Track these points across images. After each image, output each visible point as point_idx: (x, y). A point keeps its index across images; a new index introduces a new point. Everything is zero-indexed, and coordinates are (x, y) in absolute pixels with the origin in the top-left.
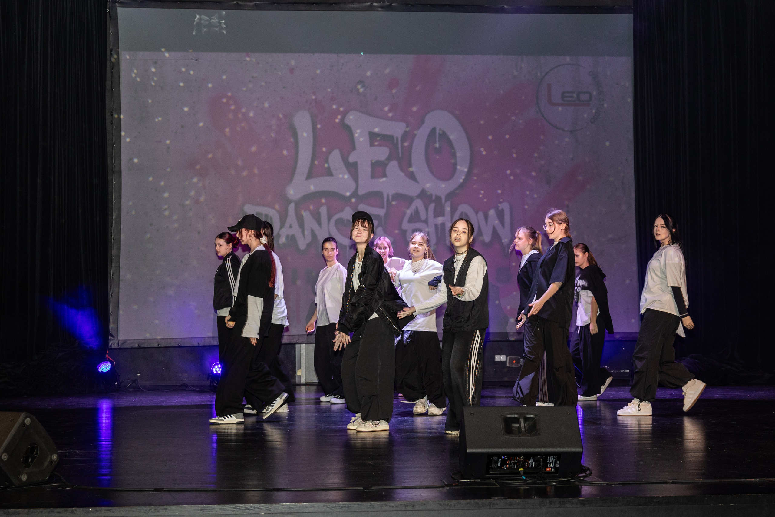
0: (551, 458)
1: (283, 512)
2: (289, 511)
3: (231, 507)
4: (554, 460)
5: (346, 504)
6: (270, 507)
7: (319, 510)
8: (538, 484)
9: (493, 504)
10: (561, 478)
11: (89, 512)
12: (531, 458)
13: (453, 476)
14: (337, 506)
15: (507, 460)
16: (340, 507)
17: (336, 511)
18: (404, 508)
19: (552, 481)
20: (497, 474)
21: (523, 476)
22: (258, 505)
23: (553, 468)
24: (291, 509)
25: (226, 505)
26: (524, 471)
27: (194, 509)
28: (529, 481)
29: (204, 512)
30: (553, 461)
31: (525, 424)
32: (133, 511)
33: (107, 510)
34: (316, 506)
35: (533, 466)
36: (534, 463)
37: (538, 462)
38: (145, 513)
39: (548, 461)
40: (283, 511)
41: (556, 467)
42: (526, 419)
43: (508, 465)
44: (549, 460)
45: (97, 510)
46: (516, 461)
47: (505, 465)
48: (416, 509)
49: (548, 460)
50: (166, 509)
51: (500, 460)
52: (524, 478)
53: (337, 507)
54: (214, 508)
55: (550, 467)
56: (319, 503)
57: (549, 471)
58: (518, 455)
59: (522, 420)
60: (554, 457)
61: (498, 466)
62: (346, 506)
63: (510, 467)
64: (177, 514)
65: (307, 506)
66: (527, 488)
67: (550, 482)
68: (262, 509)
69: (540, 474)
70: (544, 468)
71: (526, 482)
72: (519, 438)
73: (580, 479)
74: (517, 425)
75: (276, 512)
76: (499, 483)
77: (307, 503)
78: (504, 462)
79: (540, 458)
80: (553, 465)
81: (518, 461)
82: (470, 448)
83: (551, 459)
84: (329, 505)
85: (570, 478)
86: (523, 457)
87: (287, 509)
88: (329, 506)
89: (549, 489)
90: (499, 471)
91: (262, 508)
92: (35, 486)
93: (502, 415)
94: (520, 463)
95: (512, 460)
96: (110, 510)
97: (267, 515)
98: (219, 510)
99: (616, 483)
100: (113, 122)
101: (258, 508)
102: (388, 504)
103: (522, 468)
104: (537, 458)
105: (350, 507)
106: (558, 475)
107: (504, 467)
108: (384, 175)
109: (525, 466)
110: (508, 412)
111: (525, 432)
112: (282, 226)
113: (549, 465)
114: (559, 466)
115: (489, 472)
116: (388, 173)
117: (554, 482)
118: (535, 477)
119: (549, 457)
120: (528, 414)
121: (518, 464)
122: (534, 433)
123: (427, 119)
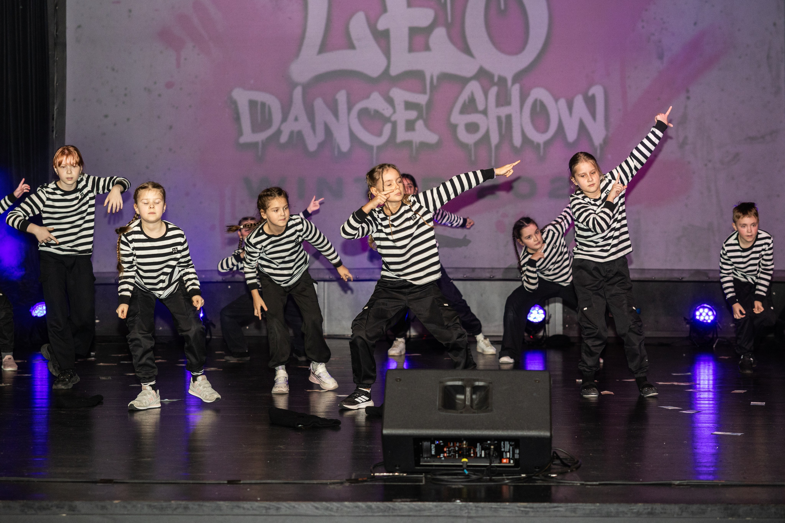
0: (506, 445)
4: (511, 448)
10: (523, 474)
12: (478, 444)
15: (444, 446)
18: (264, 512)
20: (432, 465)
21: (466, 470)
23: (512, 459)
26: (469, 462)
28: (474, 477)
30: (509, 449)
31: (474, 396)
35: (483, 455)
36: (483, 452)
37: (489, 451)
39: (502, 449)
41: (515, 457)
42: (474, 388)
43: (446, 453)
44: (504, 447)
46: (457, 449)
47: (442, 453)
48: (281, 513)
49: (502, 447)
51: (433, 446)
52: (466, 472)
55: (507, 458)
57: (505, 463)
59: (468, 390)
60: (511, 443)
61: (432, 456)
66: (461, 486)
70: (498, 459)
71: (468, 478)
72: (462, 415)
74: (461, 397)
78: (439, 450)
79: (490, 445)
80: (511, 455)
81: (460, 448)
82: (389, 428)
83: (507, 446)
86: (465, 443)
90: (434, 462)
94: (463, 450)
95: (451, 447)
103: (466, 458)
104: (486, 444)
106: (519, 468)
107: (442, 456)
108: (427, 48)
109: (470, 454)
110: (450, 378)
111: (470, 407)
112: (284, 119)
113: (504, 453)
114: (519, 456)
115: (420, 462)
116: (431, 45)
117: (508, 479)
118: (484, 470)
119: (502, 443)
120: (478, 380)
121: (460, 452)
122: (485, 408)
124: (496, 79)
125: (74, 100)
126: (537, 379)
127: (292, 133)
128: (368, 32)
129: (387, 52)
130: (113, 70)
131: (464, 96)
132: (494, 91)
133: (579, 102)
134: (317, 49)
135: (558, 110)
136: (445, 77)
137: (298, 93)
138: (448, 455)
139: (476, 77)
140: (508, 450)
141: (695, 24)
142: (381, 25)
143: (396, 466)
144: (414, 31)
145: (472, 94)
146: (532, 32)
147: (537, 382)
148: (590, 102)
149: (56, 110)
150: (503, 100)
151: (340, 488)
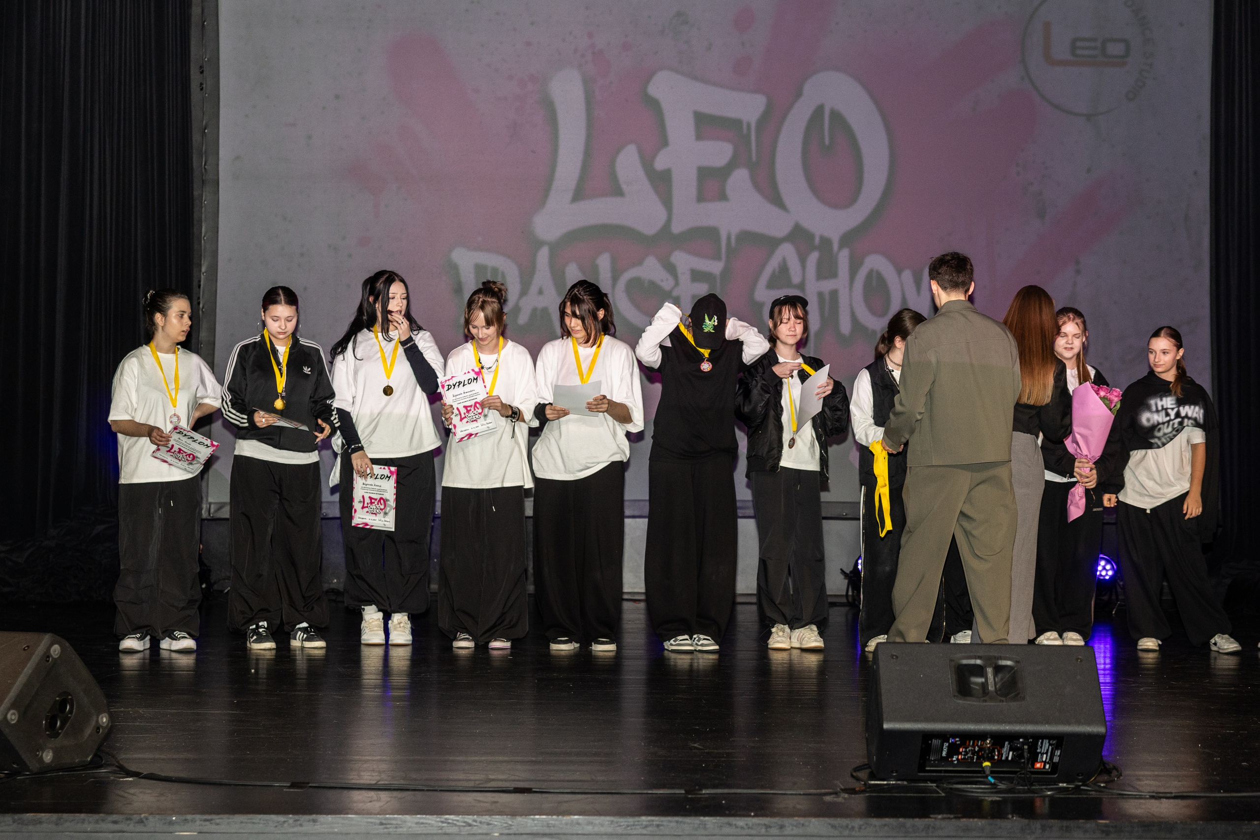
0: (1044, 744)
1: (535, 832)
2: (547, 831)
3: (438, 819)
4: (1050, 747)
5: (653, 821)
6: (510, 823)
7: (603, 830)
8: (1019, 793)
9: (934, 828)
10: (1063, 782)
11: (171, 823)
12: (1007, 743)
13: (854, 774)
14: (636, 823)
15: (960, 746)
16: (642, 825)
17: (635, 832)
19: (1046, 789)
20: (940, 771)
21: (990, 778)
22: (487, 817)
23: (1048, 763)
24: (551, 827)
25: (428, 816)
26: (992, 767)
27: (368, 822)
28: (1002, 786)
29: (387, 828)
30: (1048, 750)
31: (996, 679)
32: (253, 823)
33: (206, 820)
34: (597, 822)
35: (1010, 758)
36: (1011, 753)
37: (1020, 752)
38: (276, 826)
40: (535, 829)
41: (1054, 761)
42: (998, 669)
43: (962, 755)
44: (1041, 747)
45: (186, 820)
46: (977, 749)
47: (956, 755)
49: (1039, 747)
50: (314, 821)
51: (946, 745)
52: (992, 781)
53: (638, 825)
54: (405, 822)
55: (1043, 761)
56: (602, 818)
57: (1040, 768)
58: (982, 736)
59: (990, 671)
60: (1051, 742)
61: (942, 757)
62: (653, 825)
63: (964, 759)
64: (336, 830)
65: (580, 821)
66: (998, 799)
67: (1042, 789)
68: (496, 825)
69: (1023, 774)
70: (1030, 763)
71: (996, 788)
72: (984, 704)
73: (1100, 786)
74: (981, 680)
75: (523, 832)
76: (943, 790)
77: (581, 817)
78: (953, 750)
79: (1023, 744)
80: (1048, 758)
81: (981, 749)
82: (890, 720)
83: (1045, 746)
84: (622, 822)
85: (1080, 784)
86: (990, 741)
87: (542, 826)
88: (622, 824)
89: (1038, 803)
90: (943, 766)
91: (496, 823)
92: (66, 773)
93: (951, 660)
94: (985, 752)
95: (969, 747)
96: (211, 820)
97: (504, 837)
98: (414, 825)
99: (1168, 795)
100: (204, 86)
101: (488, 824)
102: (734, 823)
103: (988, 761)
104: (1017, 744)
105: (662, 825)
106: (1056, 776)
107: (954, 759)
108: (723, 196)
109: (993, 757)
110: (961, 655)
111: (995, 694)
112: (524, 292)
113: (1040, 756)
114: (1059, 760)
115: (925, 767)
116: (729, 192)
117: (1050, 790)
118: (1014, 777)
119: (1041, 742)
120: (1001, 658)
121: (980, 754)
122: (1012, 695)
123: (807, 88)
124: (817, 241)
125: (229, 261)
126: (1080, 657)
127: (535, 310)
128: (641, 173)
129: (667, 201)
130: (285, 219)
131: (773, 264)
132: (814, 257)
134: (570, 195)
135: (902, 284)
136: (748, 238)
137: (543, 256)
138: (962, 758)
139: (790, 238)
140: (1045, 751)
141: (1089, 171)
142: (660, 163)
143: (892, 772)
144: (704, 173)
145: (784, 260)
146: (867, 178)
147: (1079, 661)
149: (203, 273)
150: (827, 270)
151: (840, 800)
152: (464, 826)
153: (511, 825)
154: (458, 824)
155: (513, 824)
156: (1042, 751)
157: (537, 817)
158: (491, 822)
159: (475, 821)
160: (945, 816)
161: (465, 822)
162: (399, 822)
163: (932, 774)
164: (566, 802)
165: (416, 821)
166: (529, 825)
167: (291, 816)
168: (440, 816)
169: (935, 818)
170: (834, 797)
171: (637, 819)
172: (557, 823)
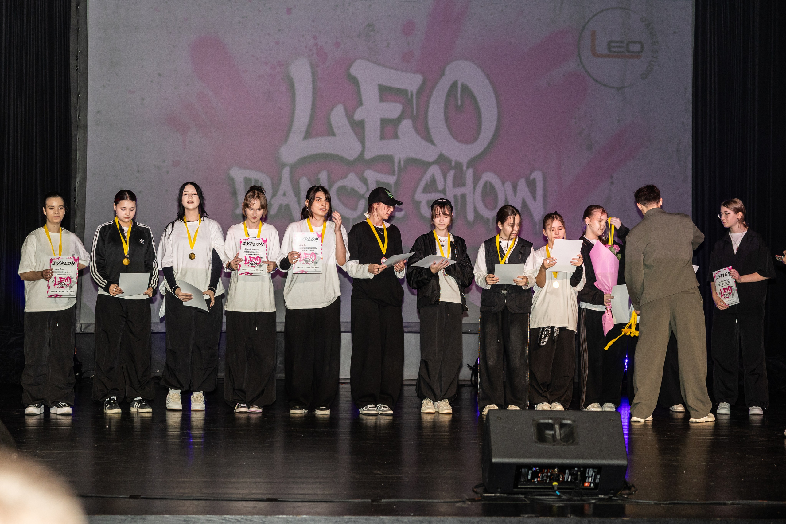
0: (590, 471)
3: (220, 518)
4: (594, 474)
5: (351, 518)
6: (264, 520)
7: (320, 523)
8: (575, 501)
9: (522, 522)
10: (601, 495)
12: (567, 471)
13: (475, 490)
14: (341, 520)
15: (539, 473)
19: (591, 499)
20: (527, 487)
21: (557, 491)
22: (250, 516)
23: (593, 483)
24: (288, 522)
25: (213, 516)
26: (559, 484)
27: (177, 519)
28: (564, 497)
29: (188, 523)
31: (561, 432)
32: (107, 520)
34: (317, 519)
35: (569, 480)
36: (570, 477)
37: (575, 476)
38: (120, 522)
39: (586, 474)
41: (596, 481)
42: (562, 426)
43: (540, 477)
44: (588, 473)
46: (549, 474)
47: (536, 478)
49: (587, 474)
50: (144, 519)
51: (530, 472)
52: (559, 493)
54: (200, 519)
55: (589, 482)
56: (321, 517)
57: (587, 486)
58: (552, 466)
59: (557, 427)
60: (594, 470)
61: (528, 479)
62: (352, 521)
63: (542, 480)
65: (307, 518)
66: (562, 505)
67: (588, 499)
69: (577, 490)
70: (582, 483)
71: (561, 498)
72: (554, 446)
73: (624, 497)
74: (551, 432)
76: (529, 499)
77: (308, 516)
78: (535, 475)
79: (577, 471)
80: (593, 479)
81: (552, 474)
82: (497, 457)
83: (591, 472)
84: (332, 519)
85: (612, 495)
86: (557, 470)
87: (284, 522)
88: (333, 520)
89: (586, 507)
90: (529, 485)
91: (255, 520)
93: (534, 420)
94: (554, 476)
95: (544, 472)
98: (205, 522)
99: (665, 502)
100: (78, 67)
101: (251, 521)
102: (401, 519)
103: (556, 481)
104: (574, 471)
105: (357, 521)
106: (597, 491)
107: (536, 480)
108: (396, 136)
109: (559, 479)
110: (541, 417)
111: (560, 440)
112: (274, 195)
113: (587, 478)
114: (599, 481)
115: (517, 485)
116: (399, 134)
117: (593, 499)
118: (571, 492)
119: (588, 469)
120: (564, 419)
121: (551, 477)
122: (571, 441)
123: (448, 71)
124: (453, 164)
125: (94, 175)
126: (612, 418)
127: (281, 206)
128: (346, 122)
129: (362, 140)
130: (128, 149)
131: (426, 178)
132: (451, 174)
133: (522, 184)
134: (302, 136)
135: (505, 190)
136: (412, 162)
137: (286, 173)
138: (541, 479)
139: (436, 162)
140: (591, 476)
141: (618, 121)
142: (358, 116)
143: (498, 488)
144: (385, 122)
145: (433, 175)
146: (484, 125)
147: (611, 420)
148: (531, 185)
149: (77, 183)
150: (459, 182)
151: (466, 505)
152: (236, 522)
153: (264, 521)
154: (232, 520)
155: (265, 521)
156: (589, 476)
157: (281, 516)
158: (252, 520)
159: (242, 519)
160: (529, 515)
161: (236, 519)
162: (196, 520)
163: (522, 490)
164: (299, 507)
165: (206, 519)
166: (275, 521)
167: (129, 516)
168: (221, 516)
169: (524, 517)
170: (462, 504)
171: (341, 517)
172: (293, 520)
